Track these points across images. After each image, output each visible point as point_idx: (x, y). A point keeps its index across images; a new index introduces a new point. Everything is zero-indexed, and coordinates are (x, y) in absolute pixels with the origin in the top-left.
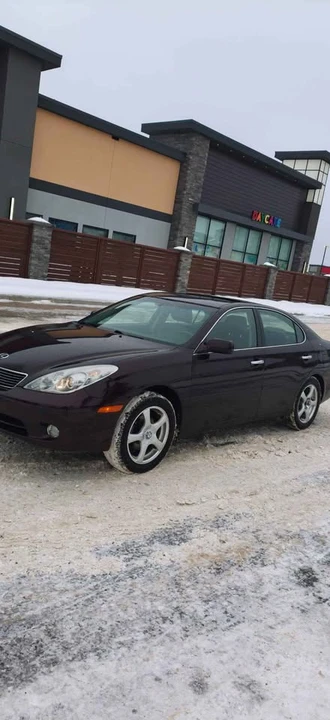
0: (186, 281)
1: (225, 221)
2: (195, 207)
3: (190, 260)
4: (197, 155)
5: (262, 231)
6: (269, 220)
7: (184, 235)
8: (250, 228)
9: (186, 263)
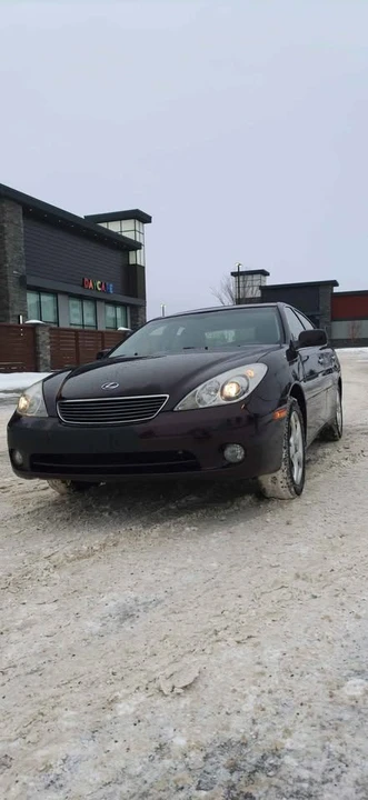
0: (48, 357)
1: (55, 293)
2: (22, 281)
3: (47, 334)
4: (12, 222)
5: (95, 300)
6: (101, 286)
7: (16, 313)
8: (81, 298)
9: (44, 337)
